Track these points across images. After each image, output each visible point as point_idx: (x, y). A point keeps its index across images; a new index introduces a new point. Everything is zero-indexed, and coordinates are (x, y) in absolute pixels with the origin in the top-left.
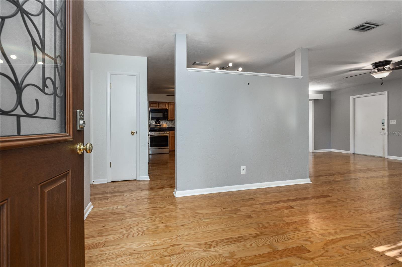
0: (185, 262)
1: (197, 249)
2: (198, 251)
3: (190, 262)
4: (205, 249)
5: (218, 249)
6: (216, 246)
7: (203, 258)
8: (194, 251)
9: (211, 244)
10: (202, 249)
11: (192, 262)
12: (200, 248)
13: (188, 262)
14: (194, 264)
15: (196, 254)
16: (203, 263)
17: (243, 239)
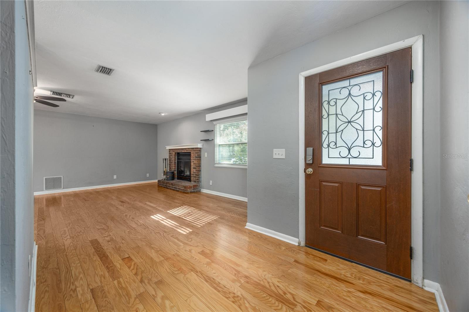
0: (270, 307)
1: (247, 305)
2: (249, 303)
3: (266, 303)
4: (242, 299)
5: (234, 291)
6: (231, 293)
7: (253, 296)
8: (252, 306)
9: (231, 297)
10: (244, 302)
11: (265, 302)
12: (244, 303)
13: (267, 304)
14: (266, 299)
15: (254, 304)
16: (259, 294)
17: (208, 279)
